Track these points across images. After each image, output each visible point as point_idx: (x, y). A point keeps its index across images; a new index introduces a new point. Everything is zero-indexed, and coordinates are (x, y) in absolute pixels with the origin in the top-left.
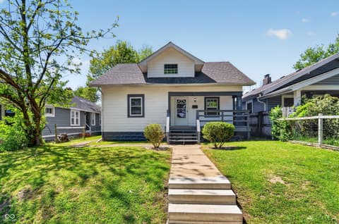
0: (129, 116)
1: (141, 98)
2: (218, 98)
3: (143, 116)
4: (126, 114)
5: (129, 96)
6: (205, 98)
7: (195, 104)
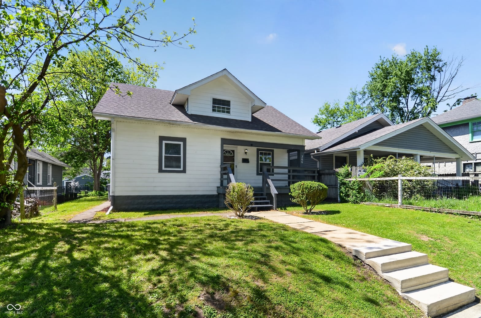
0: (161, 170)
1: (182, 143)
2: (273, 151)
3: (184, 171)
4: (157, 167)
5: (162, 139)
6: (258, 150)
7: (245, 157)
